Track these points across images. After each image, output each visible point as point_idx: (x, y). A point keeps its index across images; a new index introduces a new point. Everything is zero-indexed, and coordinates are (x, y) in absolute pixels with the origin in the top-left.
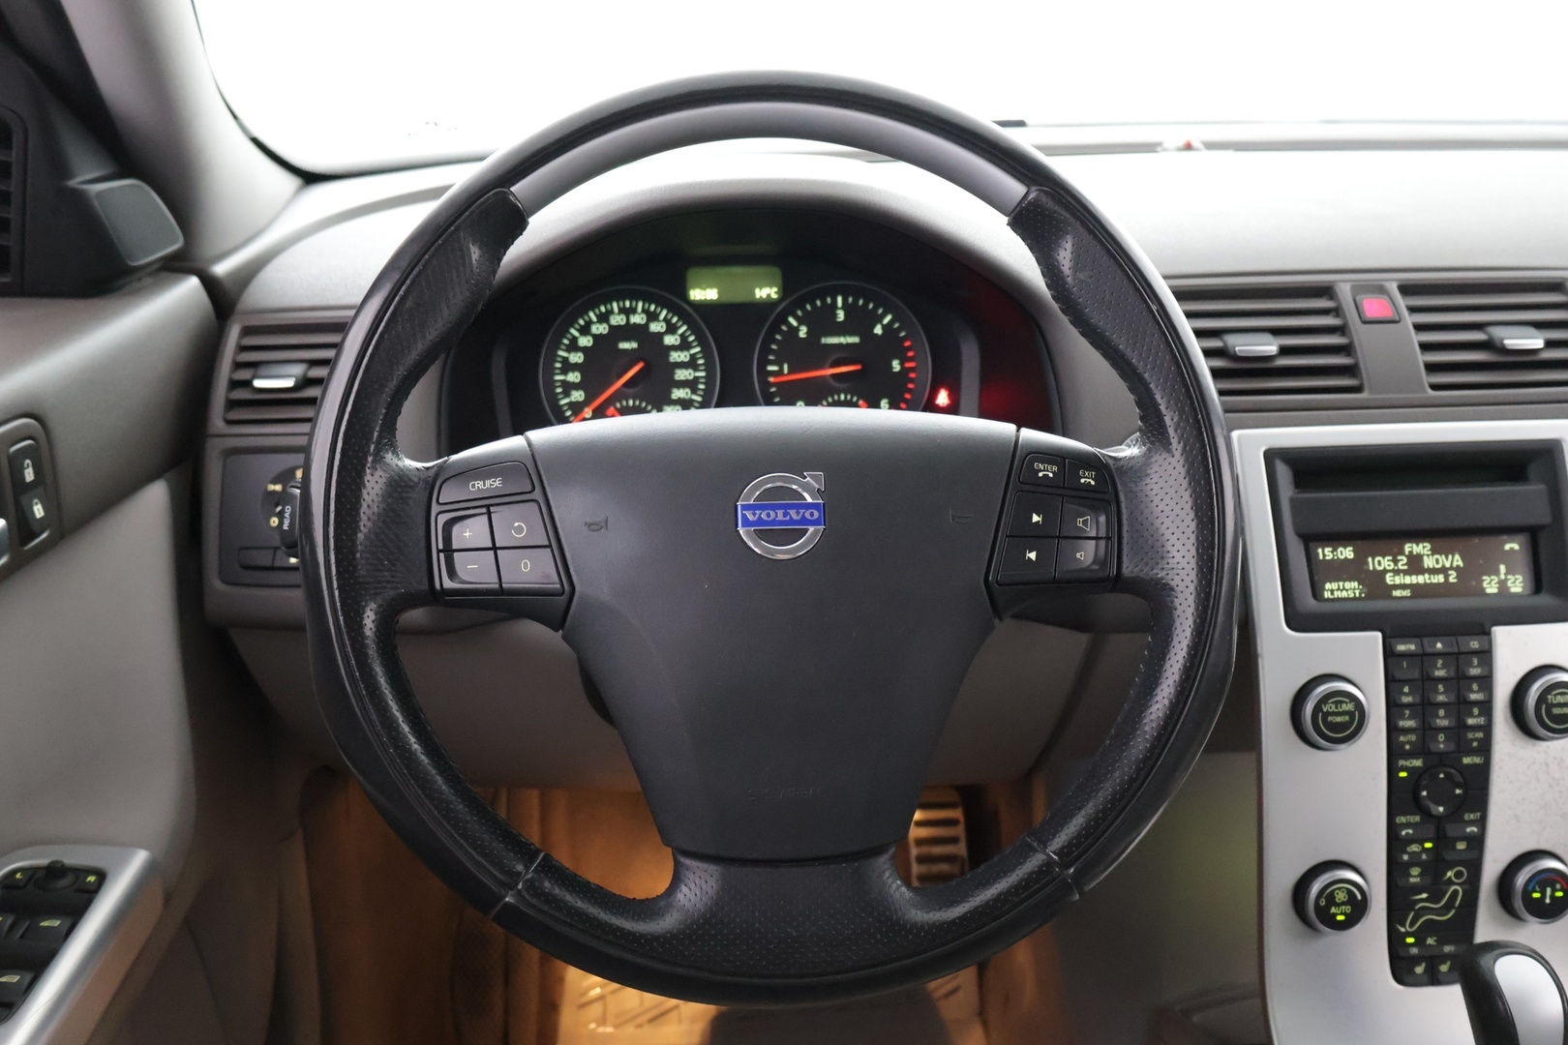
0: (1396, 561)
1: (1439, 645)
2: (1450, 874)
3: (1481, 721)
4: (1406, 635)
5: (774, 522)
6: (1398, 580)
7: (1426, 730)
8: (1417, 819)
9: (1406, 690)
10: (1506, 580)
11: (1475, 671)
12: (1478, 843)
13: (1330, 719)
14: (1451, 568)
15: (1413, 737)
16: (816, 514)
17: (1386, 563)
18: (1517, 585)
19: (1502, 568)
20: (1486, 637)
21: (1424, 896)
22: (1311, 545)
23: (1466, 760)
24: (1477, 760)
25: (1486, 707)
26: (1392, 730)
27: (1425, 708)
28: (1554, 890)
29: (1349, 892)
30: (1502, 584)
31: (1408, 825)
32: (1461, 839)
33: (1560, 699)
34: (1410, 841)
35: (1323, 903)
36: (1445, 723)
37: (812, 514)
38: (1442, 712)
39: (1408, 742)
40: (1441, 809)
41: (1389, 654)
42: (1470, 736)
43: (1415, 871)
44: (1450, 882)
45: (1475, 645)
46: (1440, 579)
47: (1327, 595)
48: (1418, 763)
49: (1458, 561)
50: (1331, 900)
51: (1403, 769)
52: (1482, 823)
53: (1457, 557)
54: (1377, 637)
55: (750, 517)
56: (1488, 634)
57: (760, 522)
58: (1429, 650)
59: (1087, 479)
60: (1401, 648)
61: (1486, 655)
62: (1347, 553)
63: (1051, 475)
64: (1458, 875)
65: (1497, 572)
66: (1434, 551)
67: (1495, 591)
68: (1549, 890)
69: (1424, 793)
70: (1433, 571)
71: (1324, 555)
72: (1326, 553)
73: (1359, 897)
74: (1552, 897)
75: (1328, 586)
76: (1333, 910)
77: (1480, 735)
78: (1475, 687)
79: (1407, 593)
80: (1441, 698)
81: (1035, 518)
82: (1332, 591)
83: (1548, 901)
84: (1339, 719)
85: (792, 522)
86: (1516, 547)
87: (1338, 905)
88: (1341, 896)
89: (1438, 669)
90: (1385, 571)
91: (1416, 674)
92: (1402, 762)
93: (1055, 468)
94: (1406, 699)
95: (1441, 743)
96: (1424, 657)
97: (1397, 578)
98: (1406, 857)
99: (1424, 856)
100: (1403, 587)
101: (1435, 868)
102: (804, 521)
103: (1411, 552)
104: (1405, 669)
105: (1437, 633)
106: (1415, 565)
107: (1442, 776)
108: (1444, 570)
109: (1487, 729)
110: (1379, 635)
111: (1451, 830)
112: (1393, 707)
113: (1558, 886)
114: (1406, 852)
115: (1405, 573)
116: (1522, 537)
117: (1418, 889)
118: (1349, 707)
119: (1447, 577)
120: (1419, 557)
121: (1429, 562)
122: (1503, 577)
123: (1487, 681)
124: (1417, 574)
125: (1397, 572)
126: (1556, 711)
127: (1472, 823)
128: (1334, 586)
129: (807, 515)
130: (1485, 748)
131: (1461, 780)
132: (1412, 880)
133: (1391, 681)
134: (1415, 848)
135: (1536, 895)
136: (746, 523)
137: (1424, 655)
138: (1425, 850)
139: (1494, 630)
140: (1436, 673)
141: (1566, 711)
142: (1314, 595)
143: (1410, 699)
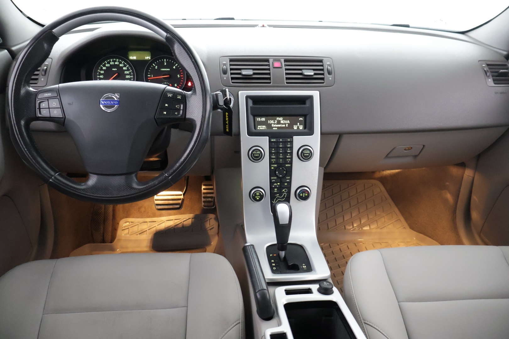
0: (274, 122)
1: (281, 140)
2: (283, 190)
3: (290, 157)
4: (273, 138)
5: (108, 104)
6: (275, 126)
7: (278, 158)
8: (276, 178)
9: (273, 149)
10: (299, 126)
11: (289, 146)
12: (290, 183)
13: (255, 155)
14: (287, 123)
15: (275, 160)
16: (117, 102)
17: (272, 122)
18: (301, 127)
19: (298, 124)
20: (292, 139)
21: (278, 195)
22: (256, 117)
23: (287, 165)
24: (289, 165)
25: (291, 154)
26: (270, 158)
27: (277, 154)
28: (305, 194)
29: (260, 193)
30: (298, 127)
31: (274, 179)
32: (286, 183)
33: (306, 152)
34: (274, 183)
35: (254, 195)
36: (282, 157)
37: (116, 103)
38: (281, 155)
39: (274, 161)
40: (281, 176)
41: (270, 142)
42: (287, 160)
43: (276, 189)
44: (284, 192)
45: (289, 140)
46: (284, 126)
47: (258, 128)
48: (276, 166)
49: (288, 122)
50: (256, 195)
51: (273, 167)
52: (291, 179)
53: (288, 121)
55: (103, 103)
57: (105, 104)
58: (279, 141)
59: (179, 97)
60: (272, 140)
61: (292, 142)
62: (263, 119)
63: (171, 96)
64: (286, 190)
65: (297, 125)
66: (283, 119)
67: (296, 129)
68: (304, 194)
69: (277, 172)
70: (283, 124)
71: (258, 120)
72: (259, 119)
73: (262, 194)
74: (305, 195)
75: (259, 126)
76: (256, 197)
77: (290, 160)
78: (289, 149)
79: (276, 129)
80: (281, 151)
81: (166, 105)
82: (259, 128)
83: (304, 196)
84: (257, 155)
85: (112, 104)
86: (302, 119)
87: (257, 196)
88: (258, 194)
90: (272, 124)
91: (276, 146)
92: (272, 165)
93: (172, 95)
94: (273, 152)
95: (281, 161)
96: (277, 143)
98: (273, 186)
99: (278, 186)
100: (275, 127)
101: (280, 188)
102: (114, 104)
103: (278, 120)
104: (273, 145)
105: (280, 138)
106: (279, 122)
107: (281, 168)
108: (285, 124)
109: (292, 158)
110: (268, 137)
111: (283, 180)
112: (270, 153)
113: (306, 193)
114: (274, 185)
115: (276, 124)
116: (303, 117)
117: (276, 193)
118: (259, 152)
119: (285, 125)
120: (280, 121)
121: (282, 122)
122: (298, 126)
123: (291, 148)
124: (279, 124)
125: (274, 124)
126: (305, 155)
127: (288, 179)
128: (260, 126)
129: (115, 103)
130: (291, 163)
131: (285, 169)
132: (275, 191)
133: (270, 148)
134: (275, 184)
135: (301, 195)
136: (102, 104)
137: (277, 142)
138: (278, 185)
139: (294, 137)
140: (280, 146)
141: (308, 155)
142: (255, 128)
143: (274, 152)
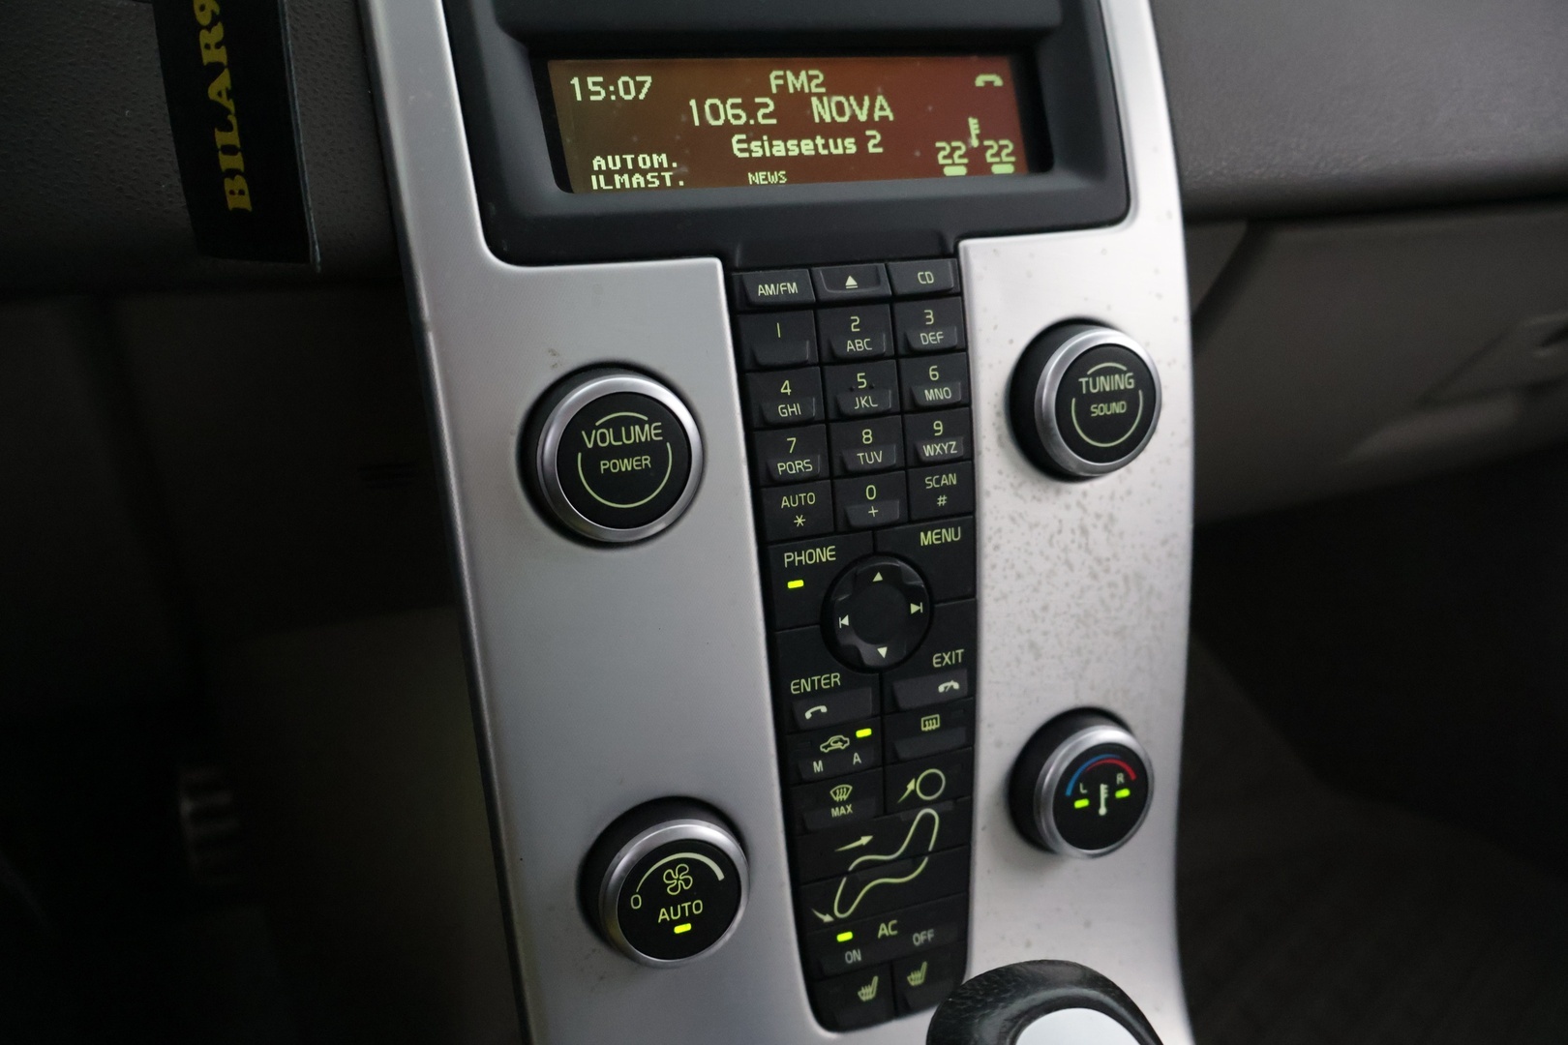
0: (751, 109)
1: (851, 282)
2: (911, 786)
3: (952, 448)
4: (777, 264)
6: (757, 149)
7: (839, 475)
8: (836, 678)
9: (786, 389)
10: (983, 149)
11: (930, 339)
12: (963, 713)
13: (604, 465)
14: (871, 123)
15: (810, 498)
17: (730, 111)
18: (1003, 162)
19: (974, 125)
20: (949, 262)
21: (865, 840)
22: (556, 69)
23: (927, 539)
24: (949, 535)
25: (960, 414)
26: (764, 484)
27: (830, 428)
28: (1113, 788)
29: (695, 866)
30: (977, 163)
31: (817, 696)
32: (928, 710)
33: (1104, 384)
34: (823, 729)
35: (637, 902)
36: (877, 458)
38: (867, 436)
39: (802, 510)
40: (883, 651)
41: (741, 306)
42: (931, 483)
43: (841, 793)
44: (915, 803)
45: (925, 279)
46: (850, 146)
47: (597, 182)
48: (825, 555)
49: (883, 109)
50: (657, 894)
51: (795, 572)
52: (969, 669)
53: (880, 100)
54: (714, 267)
56: (955, 254)
58: (829, 293)
60: (767, 290)
61: (951, 298)
62: (635, 86)
64: (929, 785)
65: (964, 136)
66: (832, 88)
67: (962, 171)
68: (1103, 788)
69: (846, 621)
70: (832, 131)
71: (586, 91)
72: (589, 87)
73: (720, 876)
74: (1111, 801)
75: (598, 162)
76: (664, 915)
77: (950, 480)
78: (933, 373)
79: (778, 177)
80: (863, 403)
82: (609, 175)
83: (1103, 811)
84: (626, 465)
86: (998, 82)
87: (672, 902)
88: (676, 882)
89: (854, 337)
90: (729, 130)
91: (807, 352)
92: (790, 558)
94: (788, 411)
95: (873, 507)
96: (819, 312)
97: (755, 145)
98: (818, 767)
99: (857, 759)
100: (769, 163)
101: (881, 777)
103: (783, 88)
104: (781, 341)
105: (846, 260)
106: (794, 118)
107: (878, 577)
108: (855, 129)
109: (965, 464)
110: (717, 263)
111: (908, 693)
112: (759, 429)
113: (1120, 778)
114: (820, 756)
115: (774, 133)
116: (1005, 63)
117: (849, 829)
118: (648, 433)
119: (862, 143)
120: (803, 99)
121: (823, 110)
122: (975, 143)
123: (956, 356)
124: (798, 136)
125: (754, 132)
126: (1098, 410)
127: (947, 672)
128: (614, 162)
130: (964, 509)
131: (919, 582)
132: (836, 812)
133: (748, 368)
134: (836, 743)
135: (1081, 804)
137: (819, 305)
138: (858, 745)
139: (964, 244)
140: (850, 346)
141: (1118, 408)
142: (563, 181)
143: (796, 409)
